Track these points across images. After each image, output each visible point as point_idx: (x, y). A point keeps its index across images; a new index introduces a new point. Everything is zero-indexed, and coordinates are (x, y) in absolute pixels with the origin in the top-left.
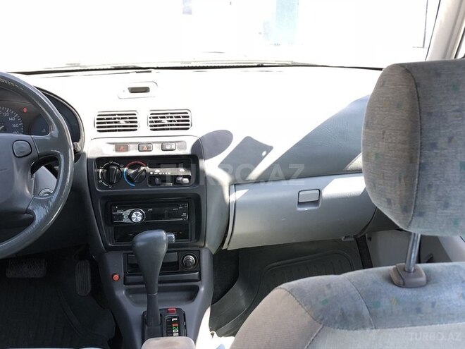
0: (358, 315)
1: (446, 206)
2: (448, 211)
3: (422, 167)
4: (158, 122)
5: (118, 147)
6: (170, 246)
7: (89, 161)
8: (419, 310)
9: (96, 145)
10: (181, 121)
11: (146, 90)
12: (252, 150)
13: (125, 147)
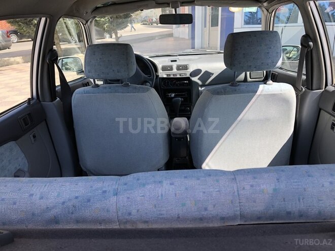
0: (221, 92)
1: (240, 64)
2: (241, 65)
3: (234, 55)
4: (178, 68)
5: (167, 75)
6: (182, 102)
7: (160, 78)
8: (236, 91)
9: (162, 74)
10: (185, 67)
11: (176, 61)
12: (208, 74)
13: (170, 75)
